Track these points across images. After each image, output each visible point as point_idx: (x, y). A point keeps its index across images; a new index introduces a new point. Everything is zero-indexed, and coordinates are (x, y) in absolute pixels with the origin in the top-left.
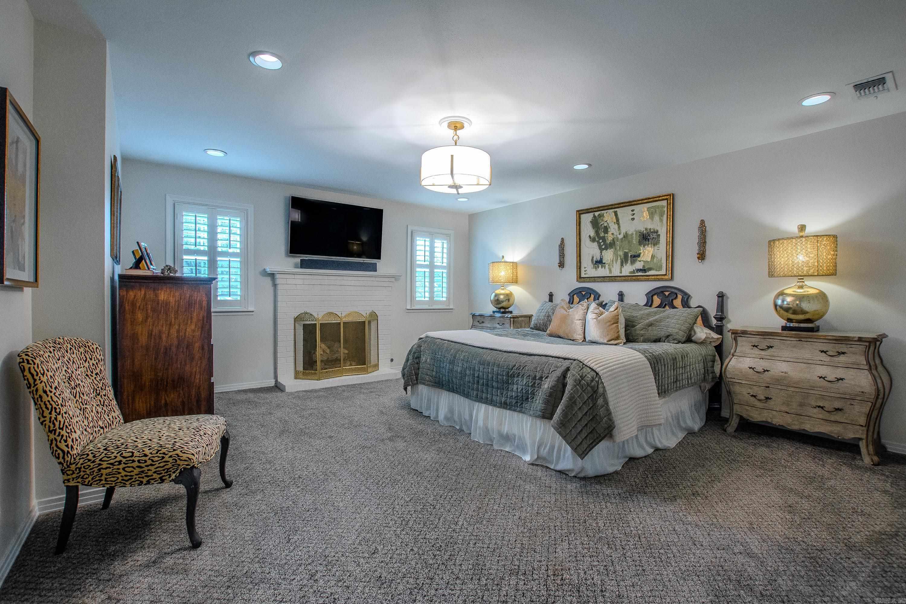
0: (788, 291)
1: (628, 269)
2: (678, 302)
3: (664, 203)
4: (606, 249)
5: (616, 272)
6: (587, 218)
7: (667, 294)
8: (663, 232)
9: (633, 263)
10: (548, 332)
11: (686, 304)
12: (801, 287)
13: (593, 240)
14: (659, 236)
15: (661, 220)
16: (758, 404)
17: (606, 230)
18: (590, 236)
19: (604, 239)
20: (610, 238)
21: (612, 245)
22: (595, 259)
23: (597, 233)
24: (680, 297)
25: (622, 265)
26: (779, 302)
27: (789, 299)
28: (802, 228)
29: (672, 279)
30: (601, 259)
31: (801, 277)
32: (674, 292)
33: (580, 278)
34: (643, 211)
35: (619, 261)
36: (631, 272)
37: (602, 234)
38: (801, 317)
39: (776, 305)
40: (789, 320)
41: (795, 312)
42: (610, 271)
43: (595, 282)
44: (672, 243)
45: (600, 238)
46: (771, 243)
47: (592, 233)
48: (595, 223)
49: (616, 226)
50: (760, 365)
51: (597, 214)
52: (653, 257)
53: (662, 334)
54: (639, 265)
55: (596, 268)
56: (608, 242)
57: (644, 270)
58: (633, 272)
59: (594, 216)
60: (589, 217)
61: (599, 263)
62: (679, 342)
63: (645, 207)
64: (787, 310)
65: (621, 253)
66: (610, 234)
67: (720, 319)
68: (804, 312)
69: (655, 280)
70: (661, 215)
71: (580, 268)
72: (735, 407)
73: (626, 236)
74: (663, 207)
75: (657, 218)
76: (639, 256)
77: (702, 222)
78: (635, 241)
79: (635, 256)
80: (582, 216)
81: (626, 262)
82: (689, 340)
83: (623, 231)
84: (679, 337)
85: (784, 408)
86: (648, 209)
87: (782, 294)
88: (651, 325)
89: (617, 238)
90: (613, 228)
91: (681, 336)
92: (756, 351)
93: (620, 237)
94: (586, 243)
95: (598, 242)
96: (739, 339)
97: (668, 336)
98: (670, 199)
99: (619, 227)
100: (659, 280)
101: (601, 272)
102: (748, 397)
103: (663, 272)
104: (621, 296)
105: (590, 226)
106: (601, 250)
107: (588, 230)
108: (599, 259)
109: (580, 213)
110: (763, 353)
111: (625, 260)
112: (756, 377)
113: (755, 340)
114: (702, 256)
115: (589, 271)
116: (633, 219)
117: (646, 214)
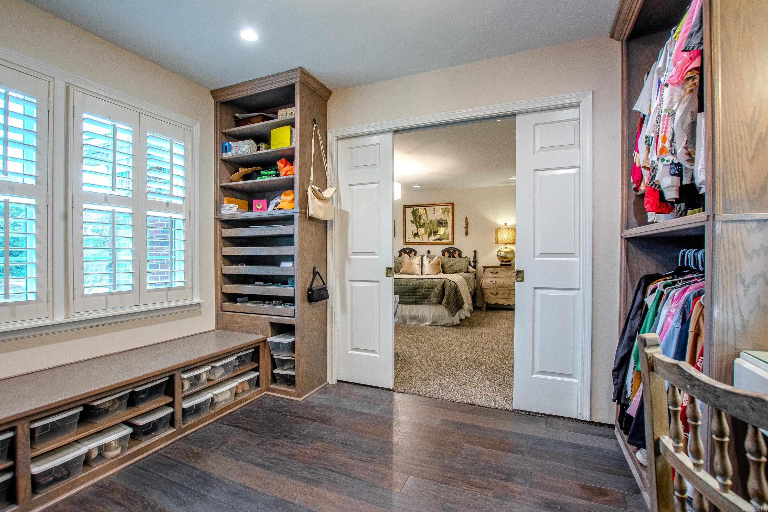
0: (502, 250)
1: (432, 239)
2: (456, 255)
3: (450, 207)
4: (420, 227)
5: (426, 240)
6: (409, 210)
7: (451, 251)
8: (449, 221)
9: (435, 235)
10: (401, 272)
11: (460, 256)
12: (506, 248)
13: (413, 222)
14: (447, 222)
15: (448, 215)
16: (494, 297)
17: (420, 217)
18: (411, 220)
19: (419, 222)
20: (422, 222)
21: (423, 226)
22: (414, 233)
23: (415, 219)
24: (457, 252)
25: (429, 236)
26: (499, 254)
27: (503, 253)
28: (506, 224)
29: (453, 244)
30: (418, 233)
31: (506, 244)
32: (455, 250)
33: (406, 242)
34: (439, 209)
35: (427, 234)
36: (434, 240)
37: (418, 220)
38: (507, 260)
39: (498, 256)
40: (503, 261)
41: (504, 258)
42: (423, 239)
43: (415, 245)
44: (453, 227)
45: (417, 221)
46: (496, 230)
47: (413, 219)
48: (414, 213)
49: (426, 216)
50: (494, 280)
51: (415, 208)
52: (444, 233)
53: (458, 269)
54: (438, 237)
55: (415, 238)
56: (421, 224)
57: (440, 239)
58: (435, 240)
59: (413, 209)
60: (411, 209)
61: (417, 234)
62: (465, 272)
63: (440, 208)
64: (502, 257)
65: (428, 230)
66: (422, 220)
67: (475, 262)
68: (507, 258)
69: (446, 244)
70: (448, 213)
71: (405, 237)
72: (485, 299)
73: (431, 222)
74: (449, 209)
75: (446, 214)
76: (437, 232)
77: (466, 217)
78: (436, 225)
79: (436, 232)
80: (406, 209)
81: (431, 235)
82: (468, 272)
83: (429, 219)
84: (465, 271)
85: (503, 297)
86: (442, 209)
87: (499, 251)
88: (451, 266)
89: (426, 223)
90: (424, 217)
91: (465, 270)
92: (492, 275)
93: (428, 222)
94: (408, 223)
95: (416, 223)
96: (486, 270)
97: (460, 270)
98: (452, 205)
99: (427, 217)
100: (448, 244)
101: (417, 240)
102: (490, 294)
103: (450, 240)
104: (429, 252)
105: (411, 215)
106: (418, 228)
107: (410, 217)
108: (416, 233)
109: (405, 207)
110: (495, 275)
111: (430, 234)
112: (493, 285)
113: (492, 270)
114: (467, 234)
115: (410, 239)
116: (434, 213)
117: (441, 211)
